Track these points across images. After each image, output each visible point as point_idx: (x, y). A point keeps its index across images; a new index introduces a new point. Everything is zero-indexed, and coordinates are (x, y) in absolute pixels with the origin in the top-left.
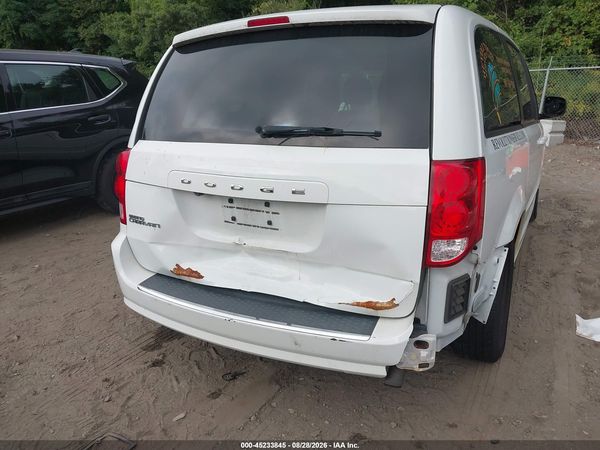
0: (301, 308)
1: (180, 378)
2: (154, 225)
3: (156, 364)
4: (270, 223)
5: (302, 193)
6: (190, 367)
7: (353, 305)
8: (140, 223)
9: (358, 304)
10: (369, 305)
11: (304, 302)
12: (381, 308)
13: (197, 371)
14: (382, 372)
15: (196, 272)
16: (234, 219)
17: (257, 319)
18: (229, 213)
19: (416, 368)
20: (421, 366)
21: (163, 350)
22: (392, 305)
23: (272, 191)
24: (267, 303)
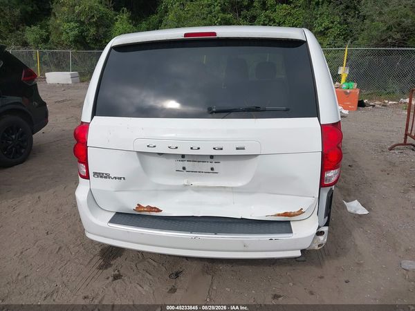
0: (239, 223)
1: (141, 284)
2: (120, 178)
3: (116, 277)
4: (212, 169)
5: (243, 149)
6: (143, 275)
7: (275, 216)
8: (106, 177)
9: (279, 215)
10: (286, 214)
11: (242, 219)
12: (294, 216)
13: (150, 277)
14: (298, 254)
15: (155, 208)
16: (184, 168)
17: (216, 234)
18: (180, 165)
19: (317, 248)
20: (319, 246)
21: (114, 267)
22: (301, 212)
23: (222, 149)
24: (216, 222)
